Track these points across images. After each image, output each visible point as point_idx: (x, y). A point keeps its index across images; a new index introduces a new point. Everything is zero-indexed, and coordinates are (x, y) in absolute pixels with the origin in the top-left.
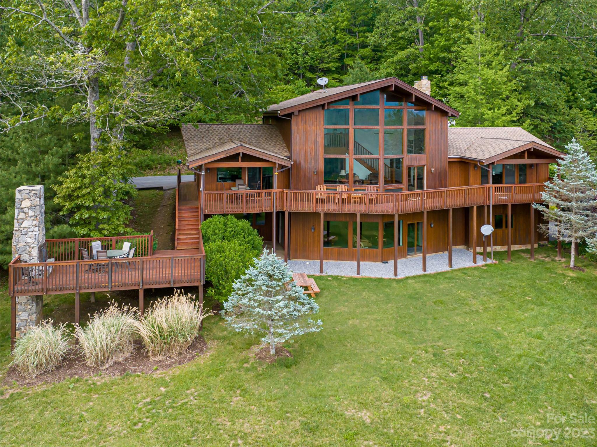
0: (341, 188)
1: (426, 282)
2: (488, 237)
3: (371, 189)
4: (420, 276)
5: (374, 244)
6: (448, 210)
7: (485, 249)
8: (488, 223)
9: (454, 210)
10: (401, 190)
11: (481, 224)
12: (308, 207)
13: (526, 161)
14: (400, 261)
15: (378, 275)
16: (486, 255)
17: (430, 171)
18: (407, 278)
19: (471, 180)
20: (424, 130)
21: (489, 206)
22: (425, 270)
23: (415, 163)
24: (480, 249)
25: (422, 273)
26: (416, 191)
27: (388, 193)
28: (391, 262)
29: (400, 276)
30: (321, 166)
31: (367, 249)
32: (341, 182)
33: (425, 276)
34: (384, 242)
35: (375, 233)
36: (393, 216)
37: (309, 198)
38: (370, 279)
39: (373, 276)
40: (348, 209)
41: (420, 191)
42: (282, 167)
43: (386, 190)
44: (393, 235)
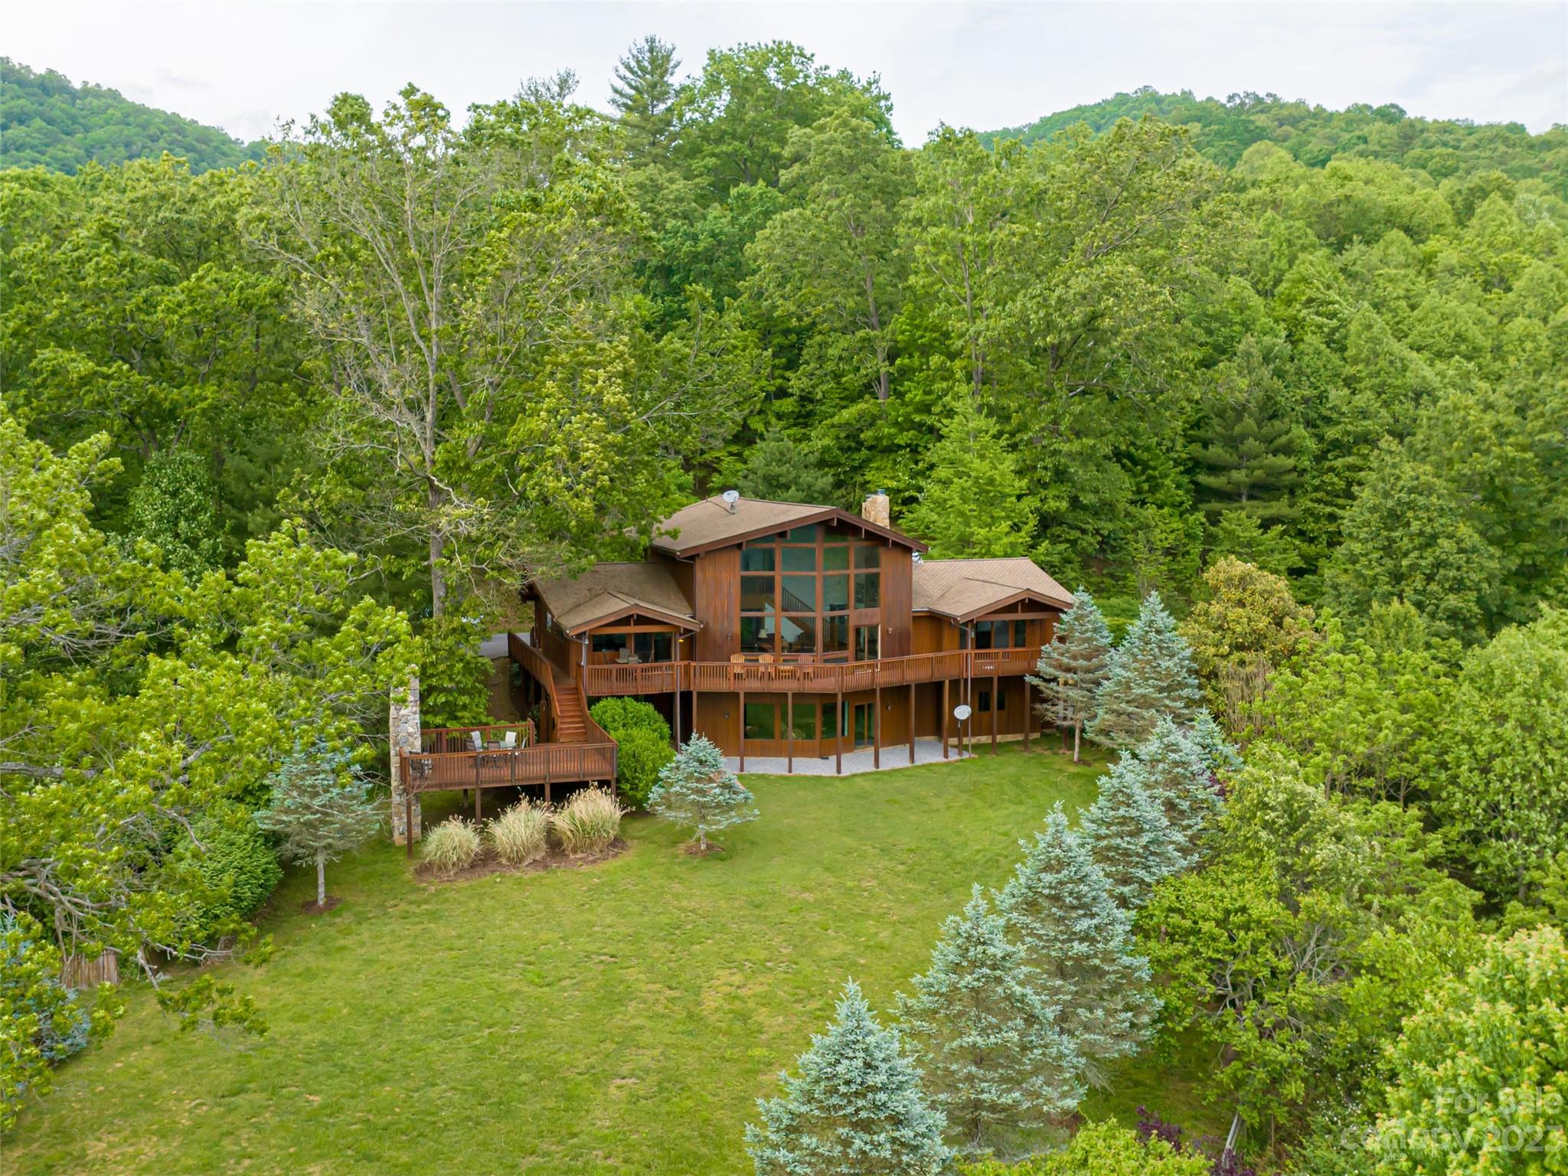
0: (765, 659)
1: (877, 780)
2: (964, 722)
3: (805, 658)
4: (870, 774)
5: (810, 735)
6: (908, 687)
7: (960, 741)
8: (966, 703)
9: (917, 686)
10: (846, 660)
11: (956, 703)
12: (723, 686)
13: (1020, 616)
14: (845, 757)
15: (817, 772)
16: (961, 748)
17: (885, 633)
18: (854, 776)
19: (946, 641)
20: (877, 575)
21: (966, 680)
22: (877, 765)
23: (865, 622)
24: (954, 741)
25: (873, 769)
26: (866, 662)
27: (829, 665)
28: (833, 758)
29: (845, 772)
30: (737, 628)
31: (800, 740)
32: (763, 650)
33: (877, 773)
34: (823, 733)
35: (811, 720)
36: (835, 695)
37: (723, 673)
38: (806, 778)
39: (809, 773)
40: (777, 686)
41: (871, 662)
42: (687, 631)
43: (826, 661)
44: (835, 723)
